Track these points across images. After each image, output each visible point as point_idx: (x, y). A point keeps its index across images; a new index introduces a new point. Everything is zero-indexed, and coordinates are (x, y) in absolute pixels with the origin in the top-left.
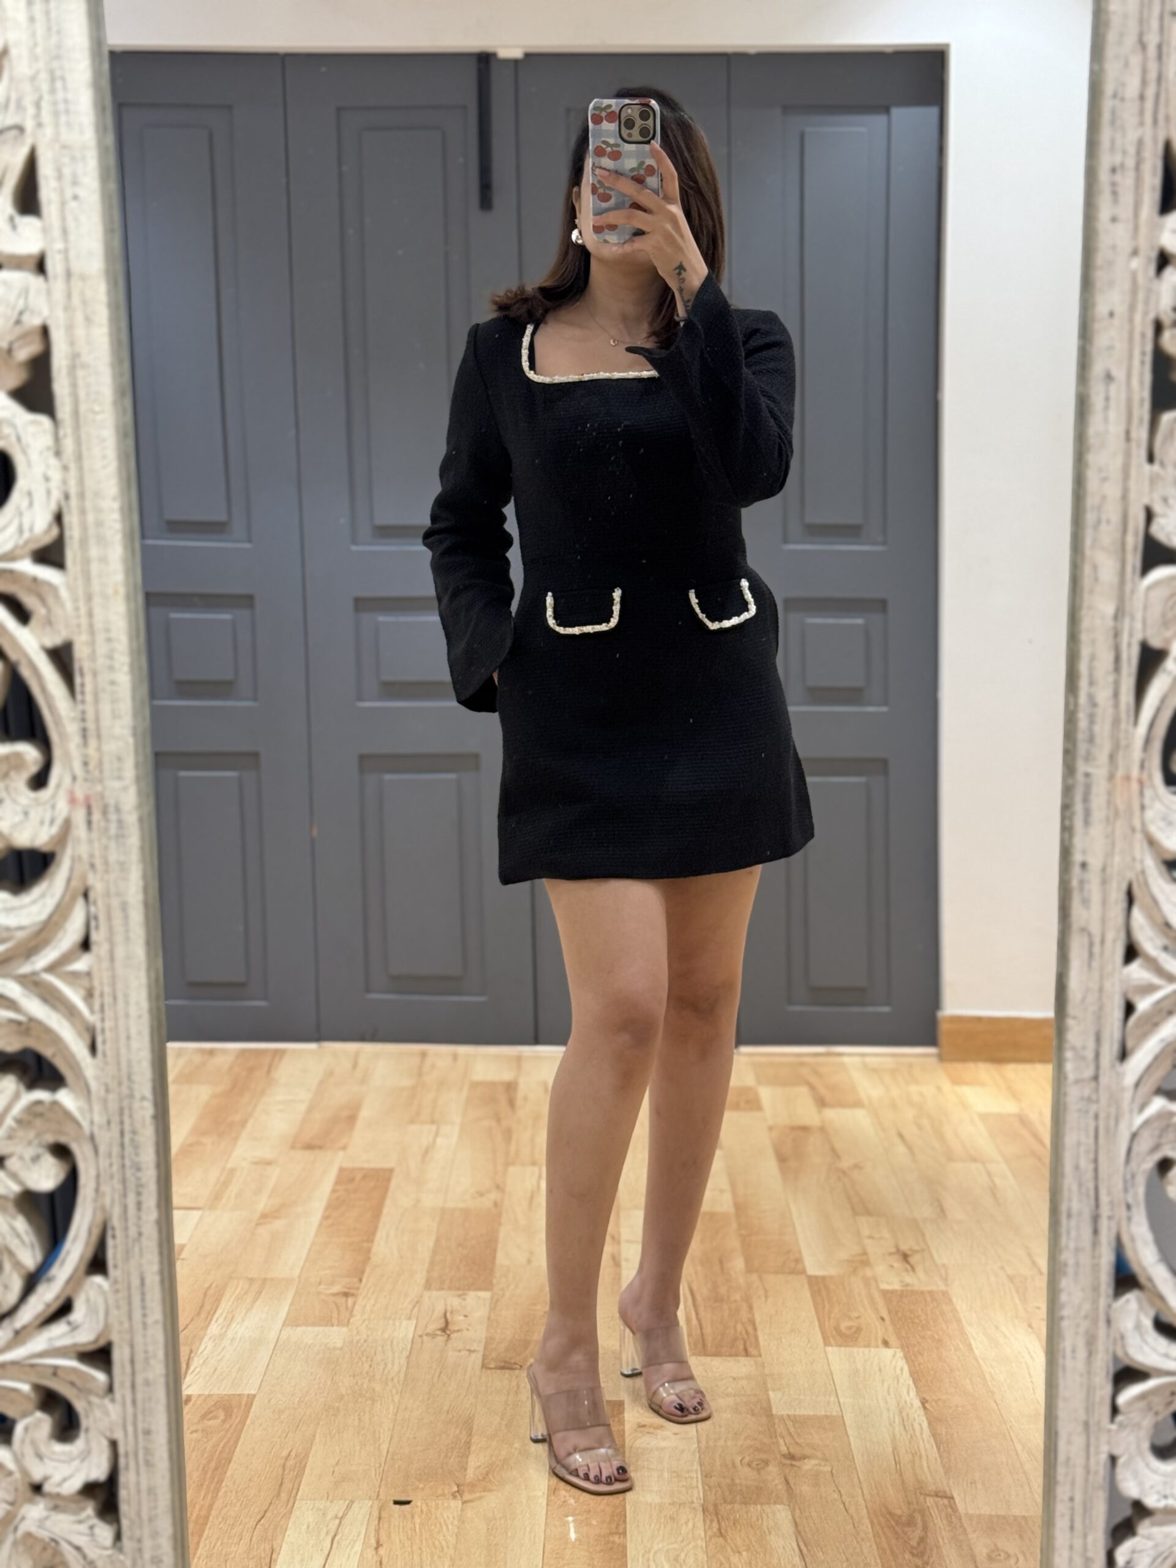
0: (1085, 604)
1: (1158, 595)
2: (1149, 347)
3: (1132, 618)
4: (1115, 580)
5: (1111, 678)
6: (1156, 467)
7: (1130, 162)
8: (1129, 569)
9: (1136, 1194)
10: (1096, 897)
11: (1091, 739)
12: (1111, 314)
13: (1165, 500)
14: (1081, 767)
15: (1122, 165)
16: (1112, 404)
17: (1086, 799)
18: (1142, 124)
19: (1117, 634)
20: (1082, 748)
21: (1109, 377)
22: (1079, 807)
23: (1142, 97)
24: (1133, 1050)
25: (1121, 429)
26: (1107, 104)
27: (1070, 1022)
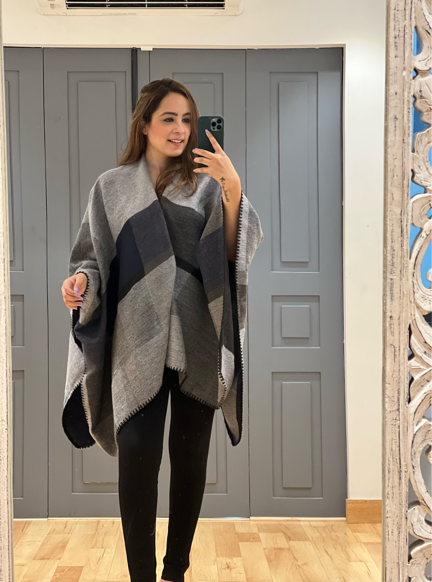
0: (389, 210)
1: (418, 205)
2: (411, 106)
3: (407, 215)
4: (401, 199)
5: (400, 239)
6: (415, 154)
7: (402, 34)
8: (406, 195)
9: (416, 461)
10: (396, 332)
11: (393, 265)
12: (396, 93)
13: (419, 167)
14: (389, 276)
15: (398, 35)
16: (397, 128)
17: (391, 290)
18: (405, 19)
19: (401, 221)
20: (389, 268)
21: (396, 118)
22: (388, 293)
23: (405, 9)
24: (414, 397)
25: (402, 139)
26: (392, 12)
27: (387, 385)
